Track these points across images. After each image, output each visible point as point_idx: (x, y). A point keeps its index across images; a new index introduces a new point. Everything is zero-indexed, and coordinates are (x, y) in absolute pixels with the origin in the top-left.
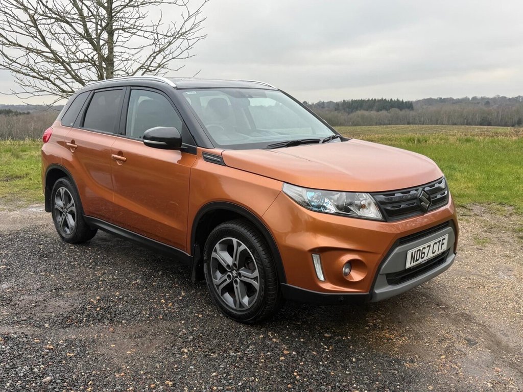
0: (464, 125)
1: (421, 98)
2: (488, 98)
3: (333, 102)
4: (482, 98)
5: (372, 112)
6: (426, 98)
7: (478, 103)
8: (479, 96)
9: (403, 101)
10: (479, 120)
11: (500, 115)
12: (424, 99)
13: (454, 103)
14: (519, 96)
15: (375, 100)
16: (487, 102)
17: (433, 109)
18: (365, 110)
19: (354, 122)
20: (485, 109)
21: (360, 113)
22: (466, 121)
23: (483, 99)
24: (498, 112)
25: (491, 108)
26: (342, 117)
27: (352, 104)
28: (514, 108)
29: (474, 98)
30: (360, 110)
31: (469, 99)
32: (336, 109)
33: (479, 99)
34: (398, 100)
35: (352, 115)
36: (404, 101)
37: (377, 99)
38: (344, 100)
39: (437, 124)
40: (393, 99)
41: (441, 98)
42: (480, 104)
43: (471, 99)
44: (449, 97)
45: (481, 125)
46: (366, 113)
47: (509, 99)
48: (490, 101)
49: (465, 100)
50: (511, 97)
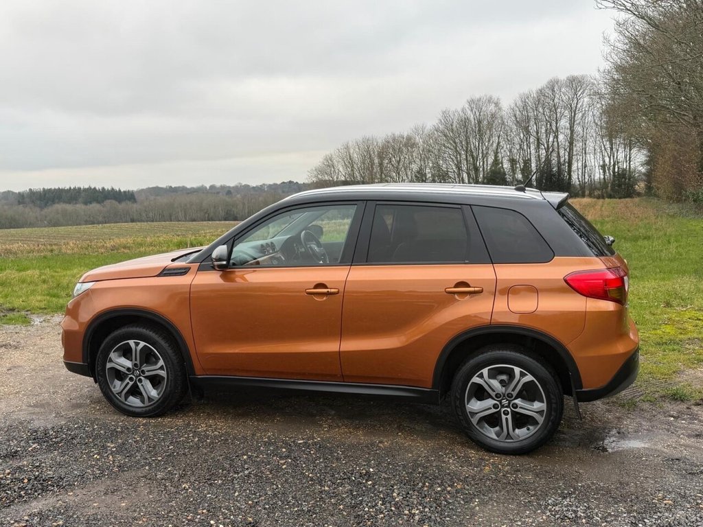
0: (205, 221)
1: (144, 187)
2: (229, 187)
3: (13, 193)
4: (221, 186)
5: (78, 205)
6: (151, 187)
7: (218, 193)
8: (218, 184)
9: (120, 191)
10: (222, 214)
11: (246, 207)
12: (149, 188)
13: (188, 193)
14: (264, 184)
15: (80, 189)
16: (229, 191)
17: (163, 200)
18: (65, 202)
19: (51, 220)
20: (227, 199)
21: (59, 207)
22: (207, 215)
23: (223, 187)
24: (244, 204)
25: (235, 199)
26: (31, 213)
27: (45, 195)
28: (261, 199)
29: (212, 187)
30: (58, 203)
31: (206, 188)
32: (19, 203)
33: (219, 188)
34: (113, 189)
35: (47, 211)
36: (122, 191)
37: (82, 188)
38: (30, 190)
39: (171, 221)
40: (106, 188)
41: (171, 187)
42: (221, 194)
43: (208, 188)
44: (181, 185)
45: (225, 220)
46: (69, 207)
47: (253, 187)
48: (232, 191)
49: (201, 190)
50: (255, 186)
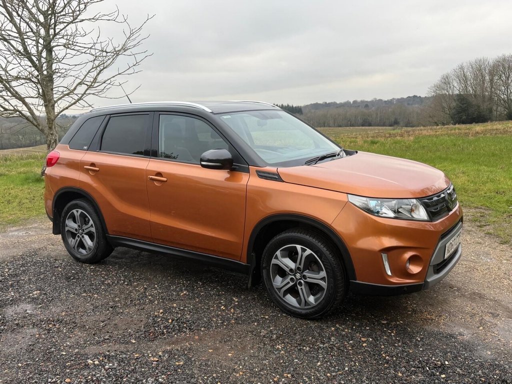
0: (348, 126)
1: (309, 103)
2: (367, 102)
4: (361, 101)
6: (312, 103)
7: (359, 106)
8: (359, 100)
9: (293, 106)
10: (360, 121)
11: (379, 116)
12: (311, 104)
13: (337, 107)
14: (393, 99)
16: (366, 105)
17: (320, 112)
20: (365, 110)
22: (349, 123)
23: (362, 102)
24: (377, 114)
25: (370, 110)
28: (390, 110)
29: (355, 102)
31: (350, 103)
33: (359, 103)
34: (288, 105)
36: (294, 106)
39: (325, 127)
40: (284, 105)
41: (326, 103)
42: (360, 107)
43: (352, 103)
44: (333, 101)
45: (363, 126)
47: (385, 101)
48: (369, 104)
49: (347, 104)
50: (386, 100)
